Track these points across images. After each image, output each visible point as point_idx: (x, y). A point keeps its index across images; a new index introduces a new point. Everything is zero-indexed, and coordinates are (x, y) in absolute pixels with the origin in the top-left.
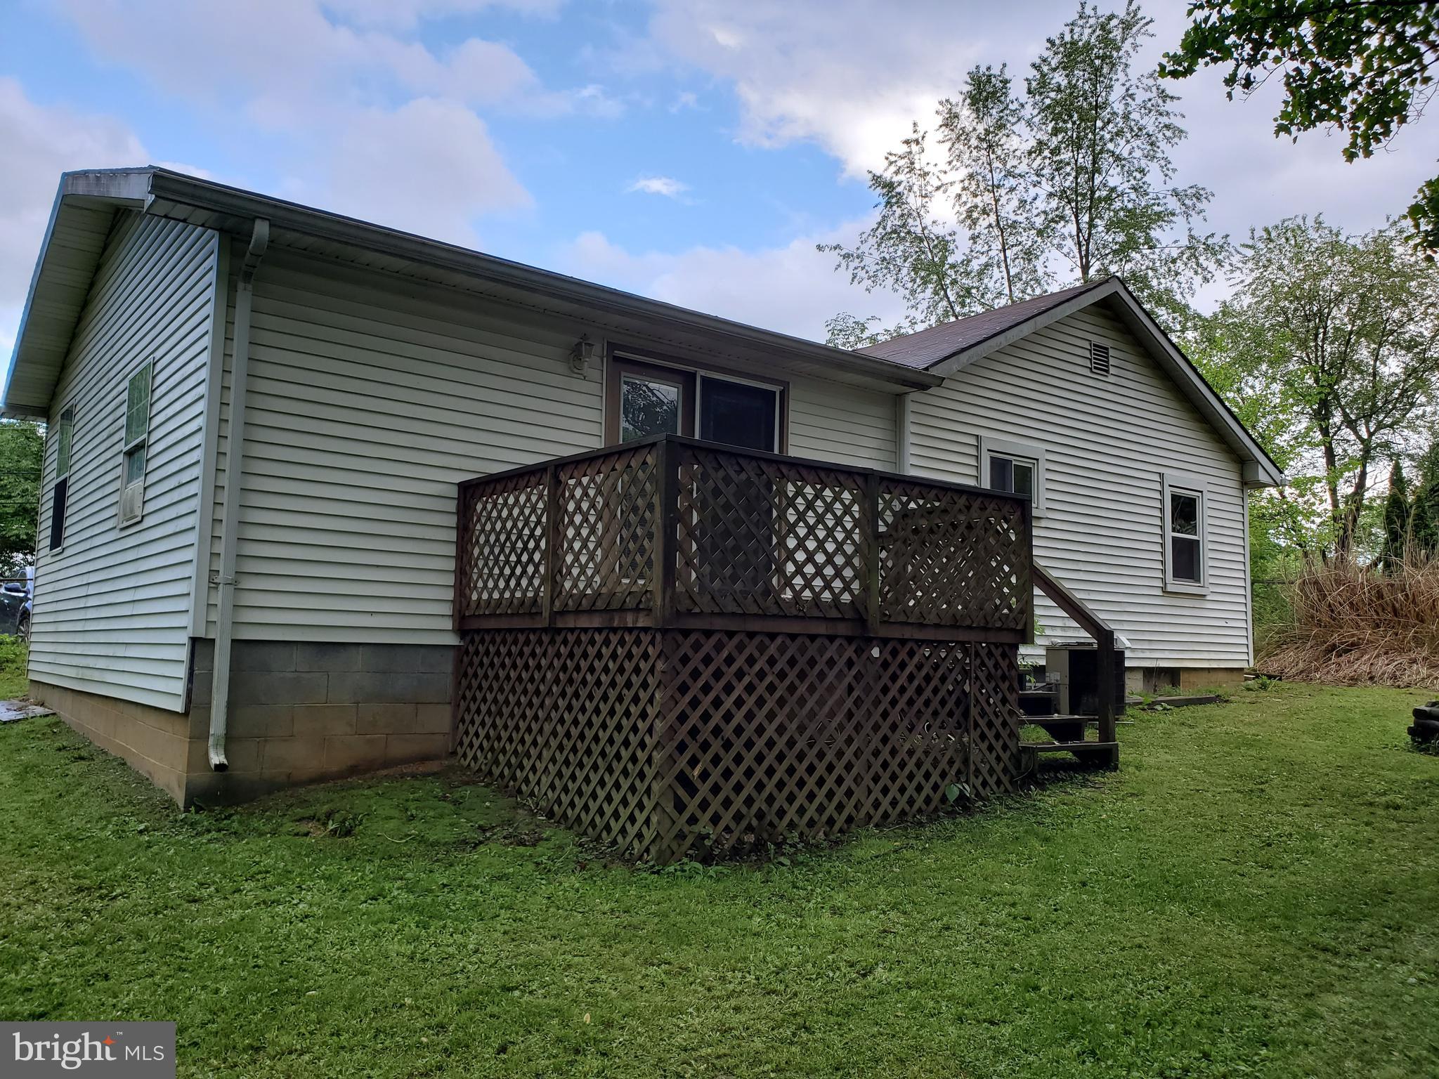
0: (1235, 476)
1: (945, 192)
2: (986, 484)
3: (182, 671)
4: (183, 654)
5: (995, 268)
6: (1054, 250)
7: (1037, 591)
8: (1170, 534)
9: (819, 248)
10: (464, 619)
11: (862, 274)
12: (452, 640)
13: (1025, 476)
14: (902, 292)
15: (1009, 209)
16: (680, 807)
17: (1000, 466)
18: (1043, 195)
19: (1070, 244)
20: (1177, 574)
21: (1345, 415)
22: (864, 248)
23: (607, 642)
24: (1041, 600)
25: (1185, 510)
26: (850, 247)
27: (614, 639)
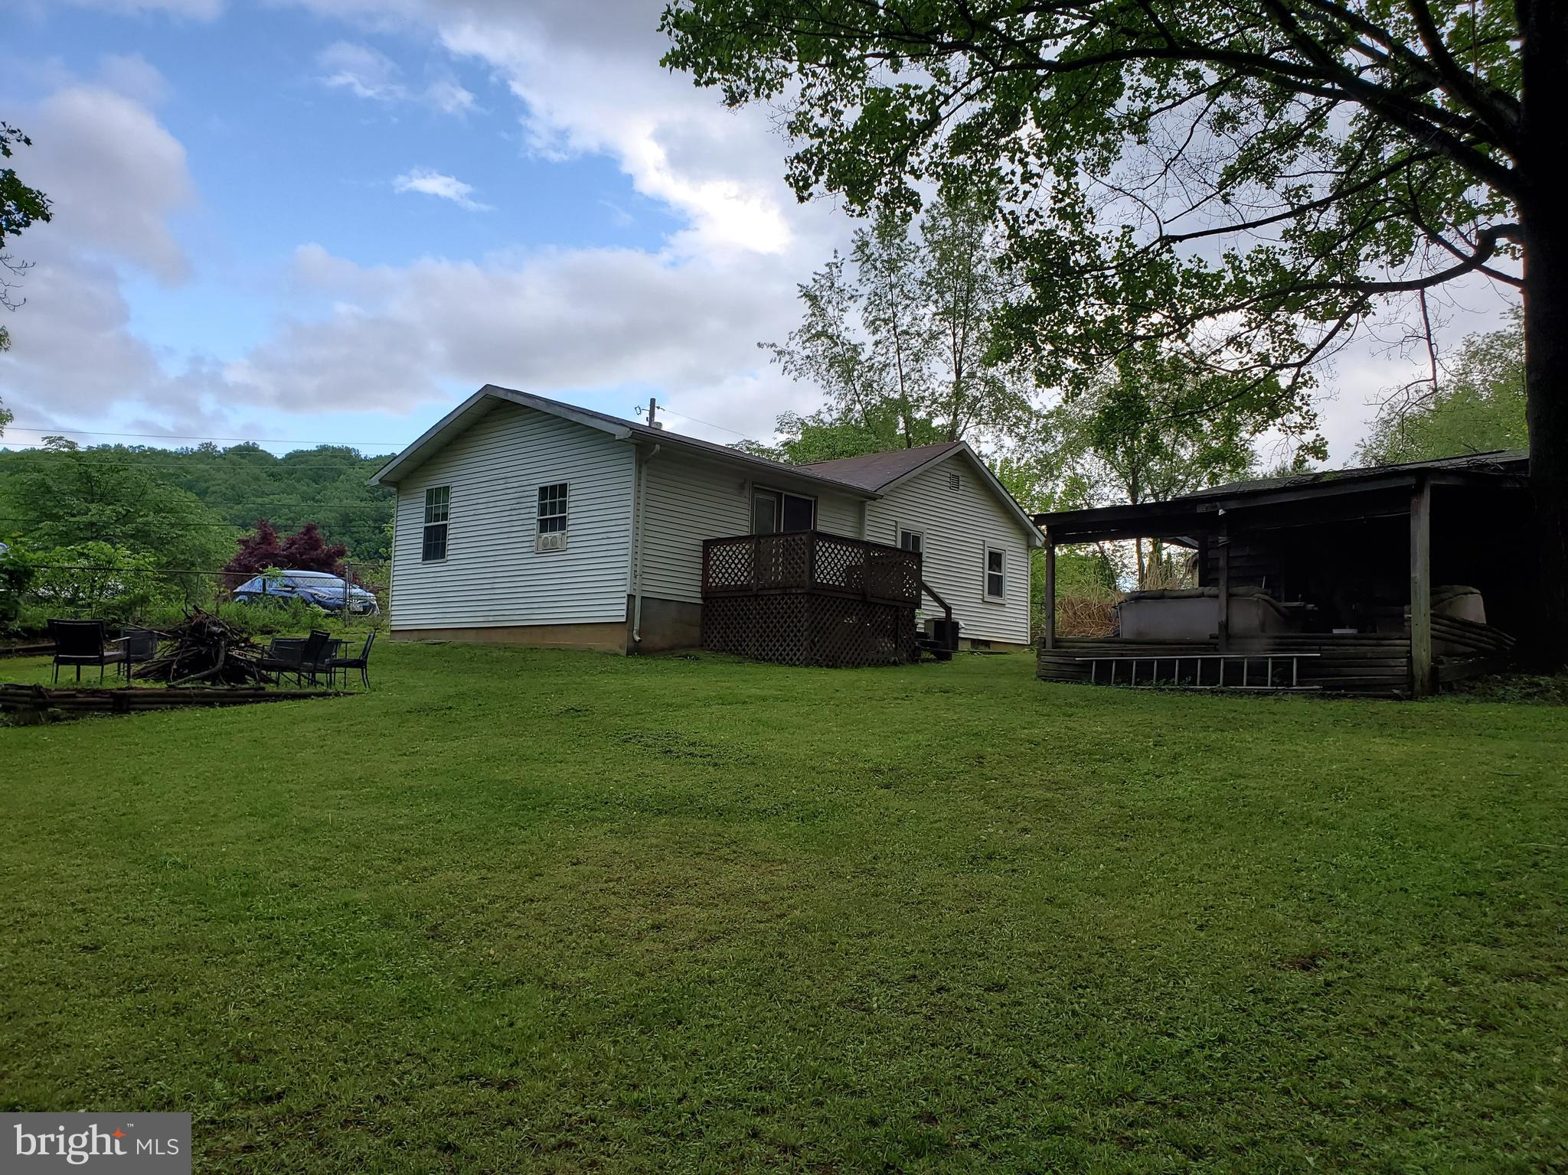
0: (1024, 543)
1: (855, 301)
2: (899, 546)
3: (624, 607)
4: (625, 601)
5: (892, 368)
6: (936, 358)
7: (923, 592)
8: (987, 572)
9: (759, 345)
10: (707, 593)
11: (791, 367)
12: (700, 602)
13: (917, 540)
14: (821, 382)
15: (905, 320)
16: (812, 650)
17: (905, 535)
18: (929, 316)
19: (948, 354)
20: (990, 593)
21: (1153, 490)
22: (792, 344)
23: (783, 599)
24: (925, 596)
25: (995, 559)
26: (781, 346)
27: (786, 598)
